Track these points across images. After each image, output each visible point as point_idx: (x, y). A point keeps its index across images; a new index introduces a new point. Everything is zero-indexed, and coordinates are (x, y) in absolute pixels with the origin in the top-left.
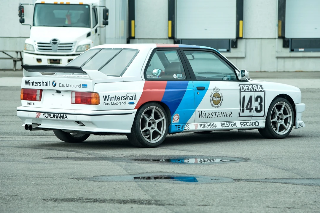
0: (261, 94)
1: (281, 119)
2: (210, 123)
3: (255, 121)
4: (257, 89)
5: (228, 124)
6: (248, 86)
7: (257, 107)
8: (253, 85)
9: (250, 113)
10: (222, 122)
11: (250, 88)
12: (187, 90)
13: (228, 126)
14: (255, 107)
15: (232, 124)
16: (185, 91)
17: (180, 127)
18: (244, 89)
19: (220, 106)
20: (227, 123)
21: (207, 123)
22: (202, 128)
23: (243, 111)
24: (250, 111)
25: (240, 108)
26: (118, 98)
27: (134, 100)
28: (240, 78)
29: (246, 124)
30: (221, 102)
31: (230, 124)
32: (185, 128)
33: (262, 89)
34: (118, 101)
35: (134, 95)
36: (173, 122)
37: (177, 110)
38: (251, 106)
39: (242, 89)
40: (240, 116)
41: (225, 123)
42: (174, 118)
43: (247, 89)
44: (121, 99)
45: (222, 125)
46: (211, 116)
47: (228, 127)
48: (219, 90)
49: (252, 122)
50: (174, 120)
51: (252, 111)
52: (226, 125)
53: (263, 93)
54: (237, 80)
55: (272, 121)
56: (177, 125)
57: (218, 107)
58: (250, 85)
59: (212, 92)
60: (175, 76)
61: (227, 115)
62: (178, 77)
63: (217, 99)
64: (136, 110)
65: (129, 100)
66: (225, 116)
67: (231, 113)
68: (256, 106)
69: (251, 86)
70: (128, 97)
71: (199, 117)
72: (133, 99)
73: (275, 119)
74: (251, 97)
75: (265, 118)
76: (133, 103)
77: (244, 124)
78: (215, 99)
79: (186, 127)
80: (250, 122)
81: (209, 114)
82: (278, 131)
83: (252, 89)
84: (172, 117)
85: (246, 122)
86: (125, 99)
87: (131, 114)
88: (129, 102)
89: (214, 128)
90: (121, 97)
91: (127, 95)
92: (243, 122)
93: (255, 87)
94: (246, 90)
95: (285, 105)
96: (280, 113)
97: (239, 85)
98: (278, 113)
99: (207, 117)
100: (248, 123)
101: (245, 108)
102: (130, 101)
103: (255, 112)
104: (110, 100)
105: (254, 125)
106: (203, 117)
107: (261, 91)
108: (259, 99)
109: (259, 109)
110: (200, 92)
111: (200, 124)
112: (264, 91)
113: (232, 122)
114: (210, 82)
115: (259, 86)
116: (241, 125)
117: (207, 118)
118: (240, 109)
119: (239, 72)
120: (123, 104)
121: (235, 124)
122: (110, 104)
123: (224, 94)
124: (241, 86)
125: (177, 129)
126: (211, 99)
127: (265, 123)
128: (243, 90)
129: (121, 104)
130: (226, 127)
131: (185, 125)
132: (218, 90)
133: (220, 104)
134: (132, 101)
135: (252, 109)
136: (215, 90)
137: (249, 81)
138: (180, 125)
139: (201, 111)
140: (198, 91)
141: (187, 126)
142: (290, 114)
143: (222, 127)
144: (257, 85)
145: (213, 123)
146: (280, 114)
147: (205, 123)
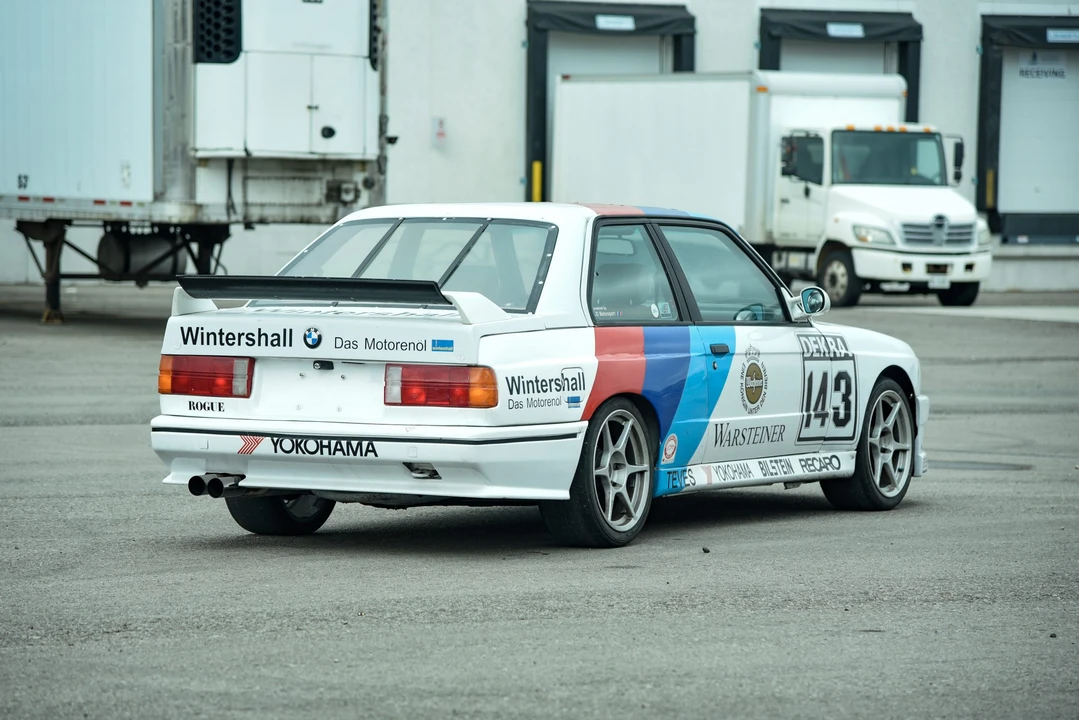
0: (846, 366)
2: (735, 463)
3: (829, 455)
4: (836, 351)
5: (776, 465)
6: (816, 342)
7: (838, 408)
8: (828, 339)
9: (822, 429)
10: (762, 460)
12: (691, 355)
13: (774, 471)
14: (834, 409)
15: (783, 464)
16: (690, 358)
17: (677, 476)
18: (811, 351)
19: (760, 406)
20: (773, 461)
21: (730, 463)
22: (722, 481)
23: (808, 423)
24: (823, 424)
25: (802, 411)
26: (543, 385)
27: (580, 389)
28: (796, 314)
29: (813, 465)
30: (763, 393)
31: (779, 465)
32: (686, 482)
34: (543, 396)
35: (579, 374)
36: (662, 463)
38: (824, 405)
39: (806, 351)
40: (800, 439)
41: (768, 460)
42: (665, 450)
43: (817, 351)
44: (549, 387)
45: (762, 469)
46: (740, 438)
47: (776, 474)
48: (759, 354)
49: (824, 458)
50: (665, 454)
51: (827, 421)
52: (771, 470)
53: (852, 361)
56: (671, 473)
57: (756, 410)
58: (820, 337)
59: (745, 360)
61: (775, 437)
62: (661, 313)
63: (755, 383)
64: (586, 423)
65: (569, 389)
66: (771, 439)
67: (782, 428)
68: (836, 404)
69: (824, 339)
70: (566, 383)
71: (717, 442)
72: (575, 388)
74: (825, 378)
75: (857, 444)
76: (577, 400)
77: (809, 466)
78: (750, 383)
79: (689, 478)
80: (821, 459)
81: (737, 433)
83: (826, 350)
84: (662, 446)
85: (812, 456)
86: (558, 388)
87: (575, 436)
89: (746, 480)
90: (551, 381)
91: (563, 375)
92: (806, 457)
93: (832, 343)
94: (814, 355)
97: (798, 336)
99: (732, 443)
100: (815, 462)
101: (812, 413)
102: (570, 393)
103: (833, 425)
105: (828, 467)
106: (723, 443)
107: (846, 357)
108: (843, 383)
109: (842, 415)
110: (720, 361)
111: (715, 465)
112: (853, 355)
113: (783, 458)
115: (839, 340)
116: (802, 466)
117: (731, 448)
118: (803, 416)
120: (556, 402)
121: (790, 466)
122: (525, 403)
123: (771, 369)
124: (803, 339)
125: (671, 486)
126: (742, 385)
127: (854, 460)
128: (809, 355)
129: (550, 402)
130: (772, 474)
131: (686, 471)
132: (756, 354)
133: (761, 399)
134: (574, 394)
135: (827, 415)
136: (750, 354)
138: (676, 472)
139: (721, 426)
140: (714, 358)
141: (691, 473)
143: (765, 475)
144: (835, 338)
145: (741, 463)
146: (886, 430)
147: (727, 464)
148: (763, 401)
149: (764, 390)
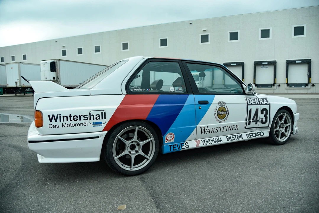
0: (267, 107)
1: (282, 128)
2: (214, 138)
3: (260, 132)
4: (262, 102)
5: (235, 137)
6: (254, 100)
7: (263, 119)
8: (259, 99)
9: (256, 125)
10: (228, 136)
11: (257, 101)
12: (185, 104)
13: (234, 139)
15: (238, 136)
16: (184, 105)
17: (176, 146)
18: (251, 102)
19: (225, 120)
20: (233, 136)
21: (211, 138)
22: (205, 145)
23: (249, 124)
24: (256, 123)
25: (247, 120)
26: (75, 118)
27: (102, 119)
28: (247, 91)
29: (252, 135)
30: (227, 116)
31: (236, 137)
32: (183, 147)
33: (267, 102)
34: (73, 122)
35: (102, 113)
36: (165, 143)
37: (170, 129)
38: (257, 118)
39: (248, 102)
40: (246, 128)
41: (231, 136)
42: (166, 138)
43: (254, 102)
44: (79, 119)
45: (227, 139)
46: (215, 130)
48: (225, 104)
49: (257, 133)
50: (167, 140)
51: (258, 122)
52: (232, 139)
53: (268, 105)
54: (244, 93)
55: (275, 130)
56: (172, 145)
57: (223, 121)
59: (217, 106)
60: (172, 89)
61: (234, 129)
62: (176, 90)
63: (222, 113)
64: (106, 132)
65: (94, 119)
66: (232, 129)
67: (237, 126)
68: (262, 118)
69: (257, 99)
70: (92, 117)
71: (202, 133)
72: (99, 119)
73: (278, 129)
74: (257, 110)
75: (270, 128)
76: (101, 123)
77: (250, 136)
78: (220, 113)
79: (185, 146)
80: (256, 133)
81: (213, 129)
82: (280, 138)
83: (258, 102)
84: (163, 137)
85: (252, 133)
86: (86, 119)
87: (98, 137)
88: (93, 123)
89: (219, 143)
90: (80, 116)
91: (90, 114)
92: (249, 133)
93: (261, 100)
94: (252, 104)
95: (286, 116)
96: (281, 122)
97: (246, 98)
98: (280, 123)
99: (211, 132)
100: (253, 134)
101: (251, 121)
102: (95, 121)
103: (260, 123)
104: (60, 121)
105: (259, 135)
106: (206, 133)
107: (266, 104)
108: (265, 112)
110: (203, 106)
111: (202, 140)
112: (269, 103)
113: (238, 134)
114: (216, 95)
115: (264, 100)
116: (247, 136)
117: (210, 134)
118: (247, 122)
119: (246, 86)
120: (83, 125)
121: (241, 137)
122: (60, 125)
123: (231, 108)
124: (248, 99)
125: (172, 150)
126: (215, 113)
127: (269, 133)
128: (250, 104)
129: (78, 125)
131: (184, 143)
132: (223, 104)
133: (226, 118)
134: (99, 121)
135: (258, 121)
136: (220, 104)
137: (255, 94)
138: (175, 145)
139: (204, 127)
140: (200, 105)
141: (187, 144)
142: (289, 123)
143: (228, 141)
144: (263, 99)
145: (218, 137)
146: (282, 124)
147: (209, 139)
148: (227, 118)
149: (227, 115)
